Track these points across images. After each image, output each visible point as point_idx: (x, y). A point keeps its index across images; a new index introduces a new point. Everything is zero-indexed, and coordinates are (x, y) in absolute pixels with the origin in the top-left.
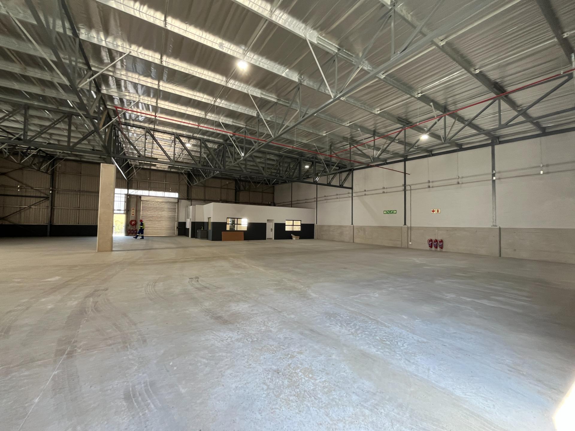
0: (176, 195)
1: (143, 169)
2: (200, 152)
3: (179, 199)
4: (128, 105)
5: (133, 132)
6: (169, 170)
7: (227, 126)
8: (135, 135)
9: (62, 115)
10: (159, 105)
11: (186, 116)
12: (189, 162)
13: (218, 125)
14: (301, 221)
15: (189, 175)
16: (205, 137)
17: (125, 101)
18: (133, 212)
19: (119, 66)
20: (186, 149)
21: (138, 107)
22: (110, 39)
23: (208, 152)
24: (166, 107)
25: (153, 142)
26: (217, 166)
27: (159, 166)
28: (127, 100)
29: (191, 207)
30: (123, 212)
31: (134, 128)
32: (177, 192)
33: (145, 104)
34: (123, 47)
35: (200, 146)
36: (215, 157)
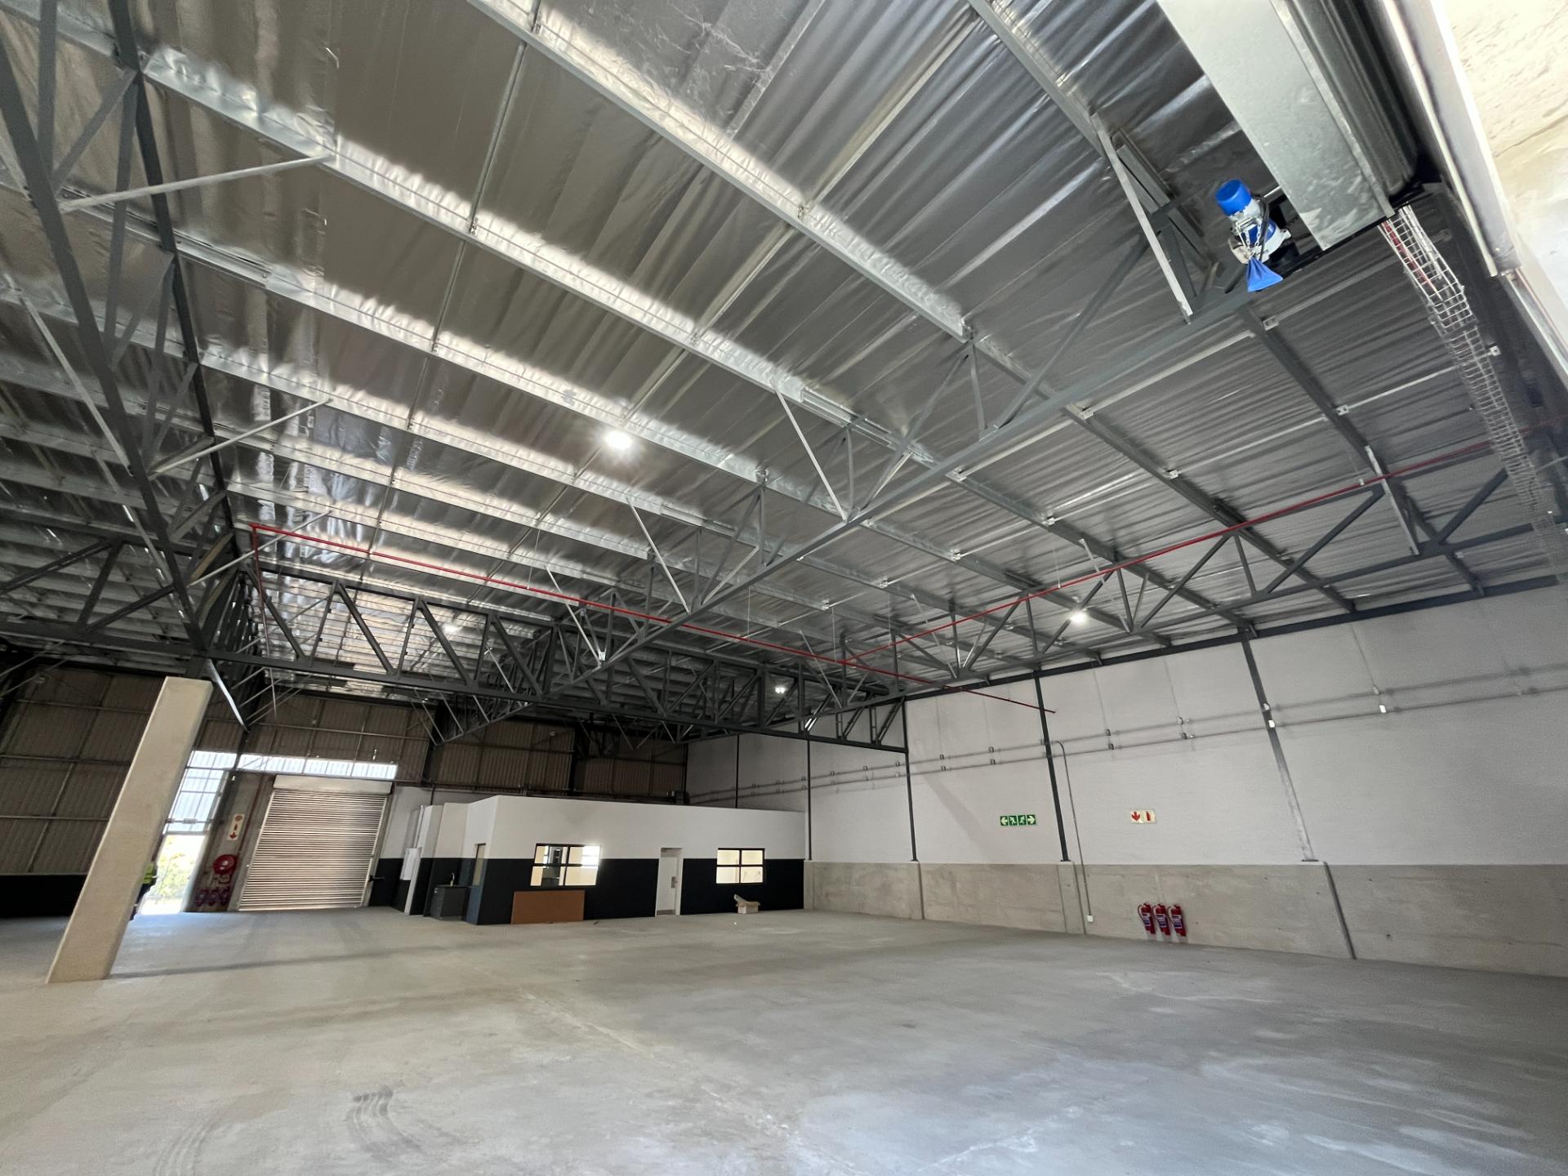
0: (389, 771)
1: (306, 693)
2: (482, 648)
3: (396, 784)
4: (296, 523)
5: (296, 591)
6: (384, 697)
7: (565, 581)
8: (300, 599)
9: (95, 541)
10: (383, 525)
11: (455, 554)
12: (445, 674)
13: (542, 577)
14: (763, 850)
15: (441, 713)
16: (503, 609)
17: (291, 511)
18: (235, 827)
19: (294, 429)
20: (440, 637)
21: (324, 528)
22: (282, 371)
23: (505, 647)
24: (403, 531)
25: (349, 618)
26: (525, 685)
27: (355, 687)
28: (297, 510)
29: (429, 809)
30: (200, 827)
31: (301, 581)
32: (395, 763)
33: (345, 521)
34: (313, 389)
35: (485, 633)
36: (524, 662)
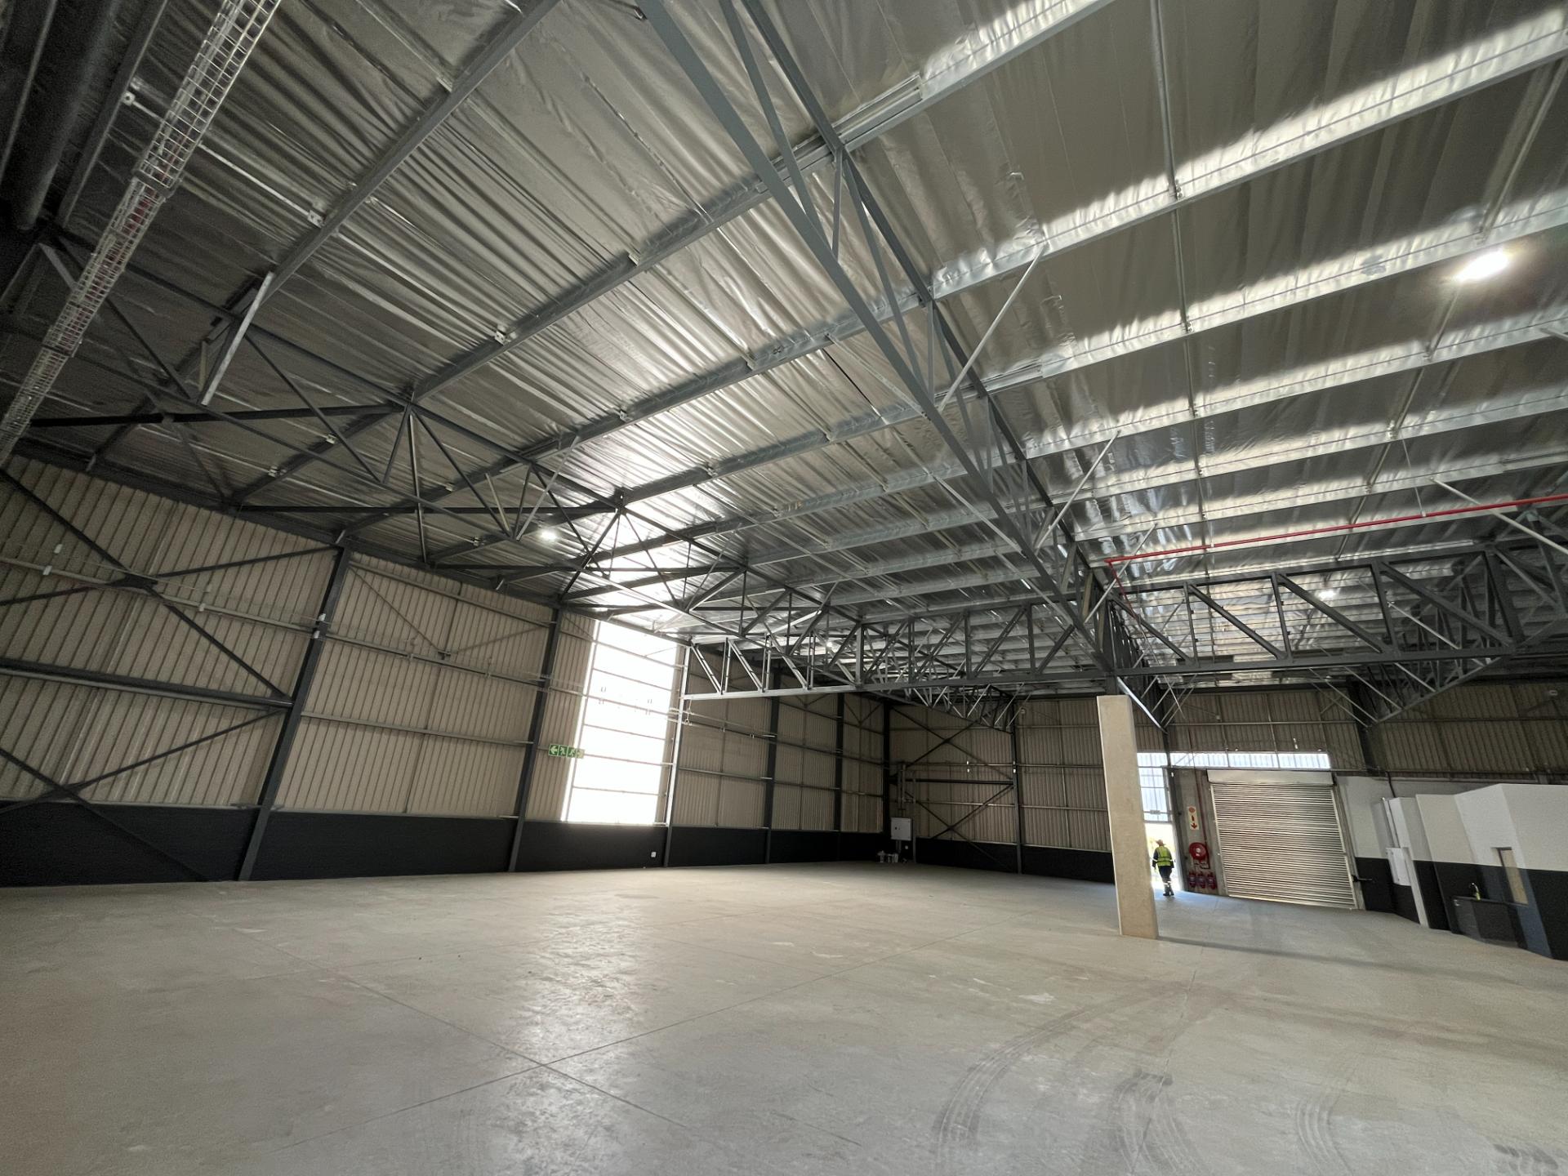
0: (1321, 761)
2: (1382, 605)
3: (1336, 774)
4: (1132, 546)
5: (1154, 603)
6: (1277, 683)
7: (1473, 487)
8: (1160, 609)
9: (1016, 610)
10: (1208, 517)
11: (1296, 513)
12: (1342, 645)
15: (1353, 688)
16: (1388, 552)
17: (1124, 538)
18: (1192, 818)
19: (1100, 472)
20: (1320, 607)
21: (1156, 541)
22: (1076, 431)
23: (1415, 596)
24: (1230, 513)
25: (1210, 613)
26: (1471, 635)
27: (1241, 678)
28: (1129, 535)
29: (1396, 803)
30: (1165, 818)
31: (1156, 593)
32: (1323, 751)
33: (1171, 528)
34: (1102, 431)
35: (1377, 586)
36: (1455, 606)
